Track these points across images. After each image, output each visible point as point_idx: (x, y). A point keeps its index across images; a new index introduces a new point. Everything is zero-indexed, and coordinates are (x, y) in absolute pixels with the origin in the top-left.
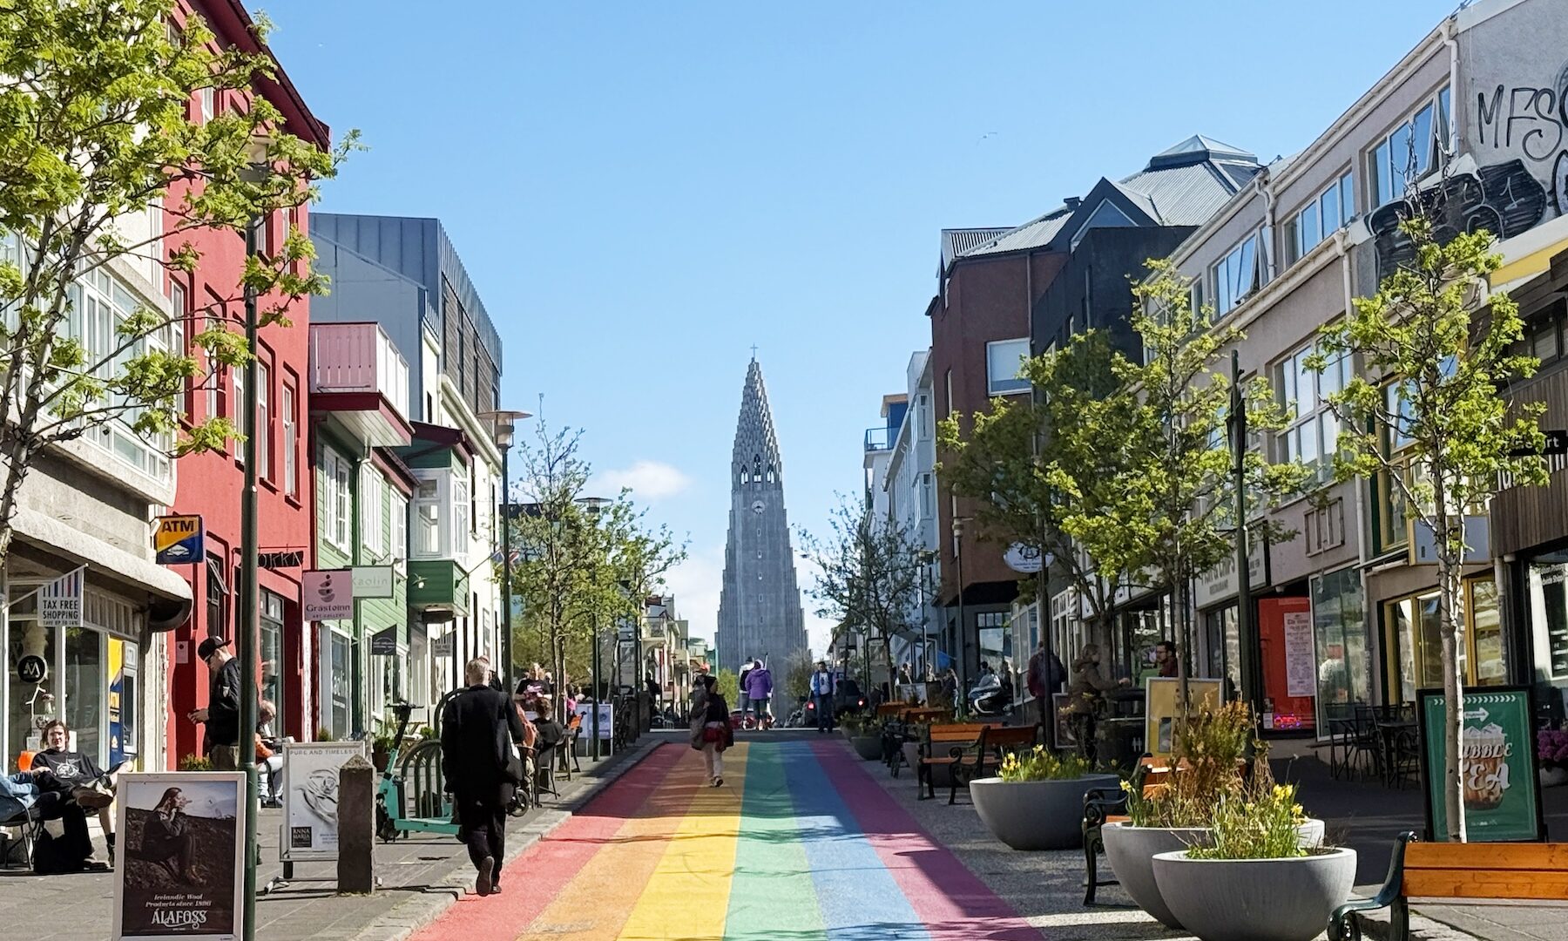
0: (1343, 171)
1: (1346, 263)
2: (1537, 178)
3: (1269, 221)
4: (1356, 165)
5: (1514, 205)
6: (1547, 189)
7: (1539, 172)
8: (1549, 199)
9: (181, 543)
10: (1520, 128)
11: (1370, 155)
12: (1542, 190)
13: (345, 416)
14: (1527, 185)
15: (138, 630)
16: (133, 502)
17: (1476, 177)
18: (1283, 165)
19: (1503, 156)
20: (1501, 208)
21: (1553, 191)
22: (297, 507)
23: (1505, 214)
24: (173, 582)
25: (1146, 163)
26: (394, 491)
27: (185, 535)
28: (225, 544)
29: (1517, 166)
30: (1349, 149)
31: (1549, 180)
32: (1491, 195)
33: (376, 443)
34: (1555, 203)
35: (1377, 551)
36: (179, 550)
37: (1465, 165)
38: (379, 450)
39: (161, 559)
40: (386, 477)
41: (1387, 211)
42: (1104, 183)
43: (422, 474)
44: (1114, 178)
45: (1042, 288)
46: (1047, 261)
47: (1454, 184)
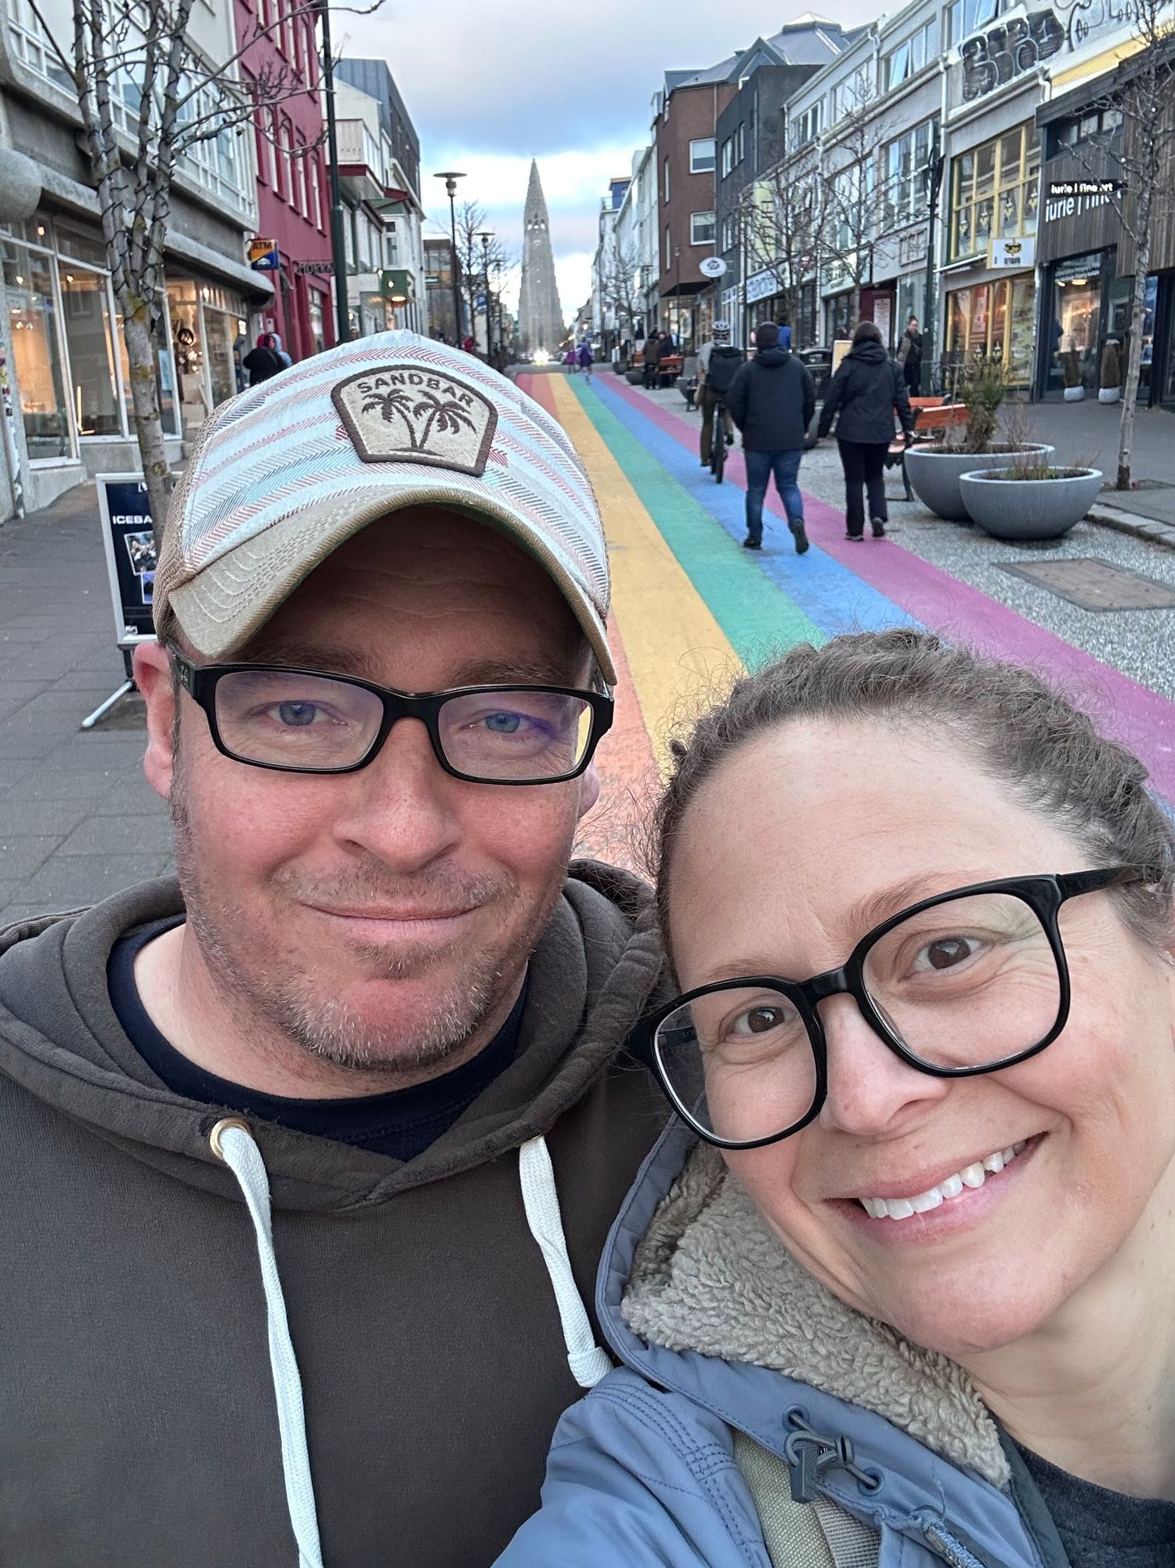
0: (933, 19)
1: (944, 77)
2: (1060, 21)
3: (875, 57)
4: (939, 17)
5: (1045, 40)
6: (1066, 29)
7: (1061, 18)
8: (1066, 35)
9: (266, 256)
12: (1062, 29)
13: (346, 179)
14: (1054, 27)
15: (245, 309)
16: (237, 229)
17: (1026, 20)
18: (887, 20)
20: (1037, 41)
21: (1069, 31)
22: (325, 236)
23: (1040, 45)
24: (262, 282)
25: (779, 30)
26: (373, 228)
27: (266, 251)
28: (288, 258)
29: (1049, 13)
31: (1067, 22)
32: (1033, 33)
33: (363, 198)
34: (1069, 38)
35: (948, 262)
36: (264, 262)
37: (1020, 13)
38: (365, 201)
39: (255, 267)
40: (370, 221)
41: (972, 42)
42: (760, 41)
43: (387, 218)
44: (765, 38)
45: (723, 109)
46: (726, 90)
47: (1011, 25)
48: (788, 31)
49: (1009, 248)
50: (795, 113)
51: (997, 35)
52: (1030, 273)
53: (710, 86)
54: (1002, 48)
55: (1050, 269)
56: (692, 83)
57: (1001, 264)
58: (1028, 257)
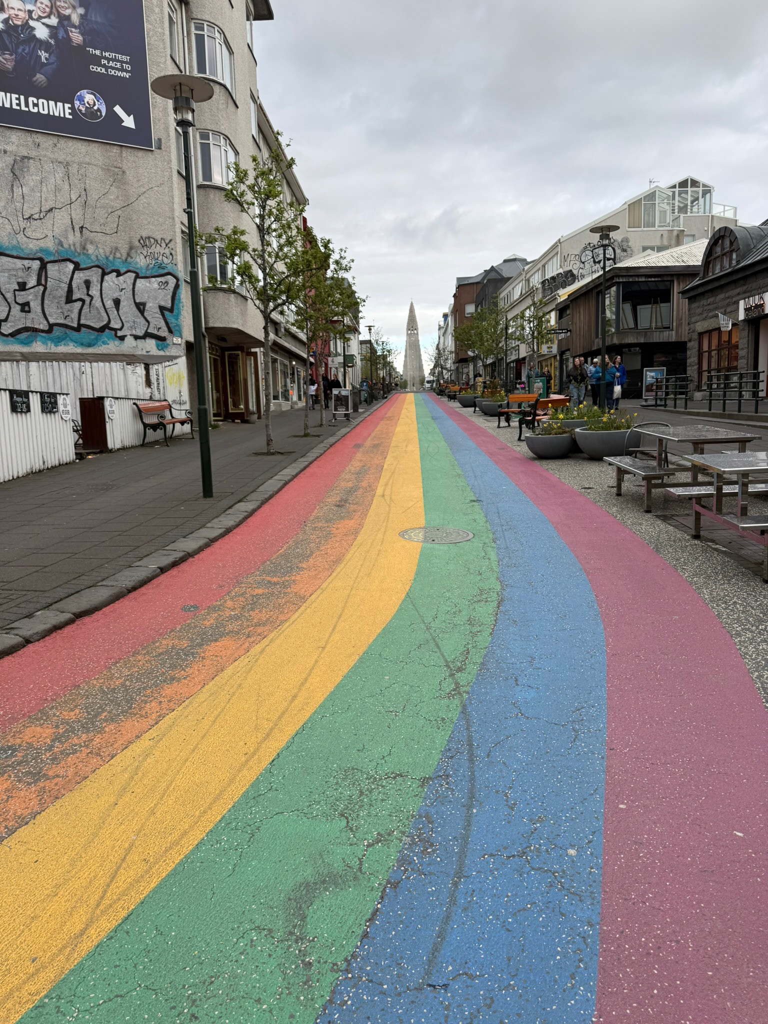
0: (538, 270)
1: (536, 292)
3: (524, 280)
4: (542, 268)
5: (569, 279)
6: (575, 276)
7: (575, 272)
10: (572, 263)
11: (544, 266)
14: (573, 275)
17: (563, 273)
19: (568, 269)
21: (578, 276)
23: (568, 281)
25: (502, 261)
26: (342, 340)
29: (571, 271)
30: (540, 265)
31: (577, 274)
32: (565, 277)
34: (577, 279)
37: (561, 271)
38: (340, 331)
40: (341, 338)
41: (545, 281)
42: (492, 267)
43: (347, 336)
44: (494, 265)
45: (478, 291)
46: (480, 286)
47: (558, 275)
48: (505, 261)
49: (548, 348)
50: (502, 296)
51: (553, 278)
52: (555, 357)
53: (473, 284)
54: (555, 282)
55: (562, 353)
56: (467, 282)
57: (546, 353)
58: (555, 350)
